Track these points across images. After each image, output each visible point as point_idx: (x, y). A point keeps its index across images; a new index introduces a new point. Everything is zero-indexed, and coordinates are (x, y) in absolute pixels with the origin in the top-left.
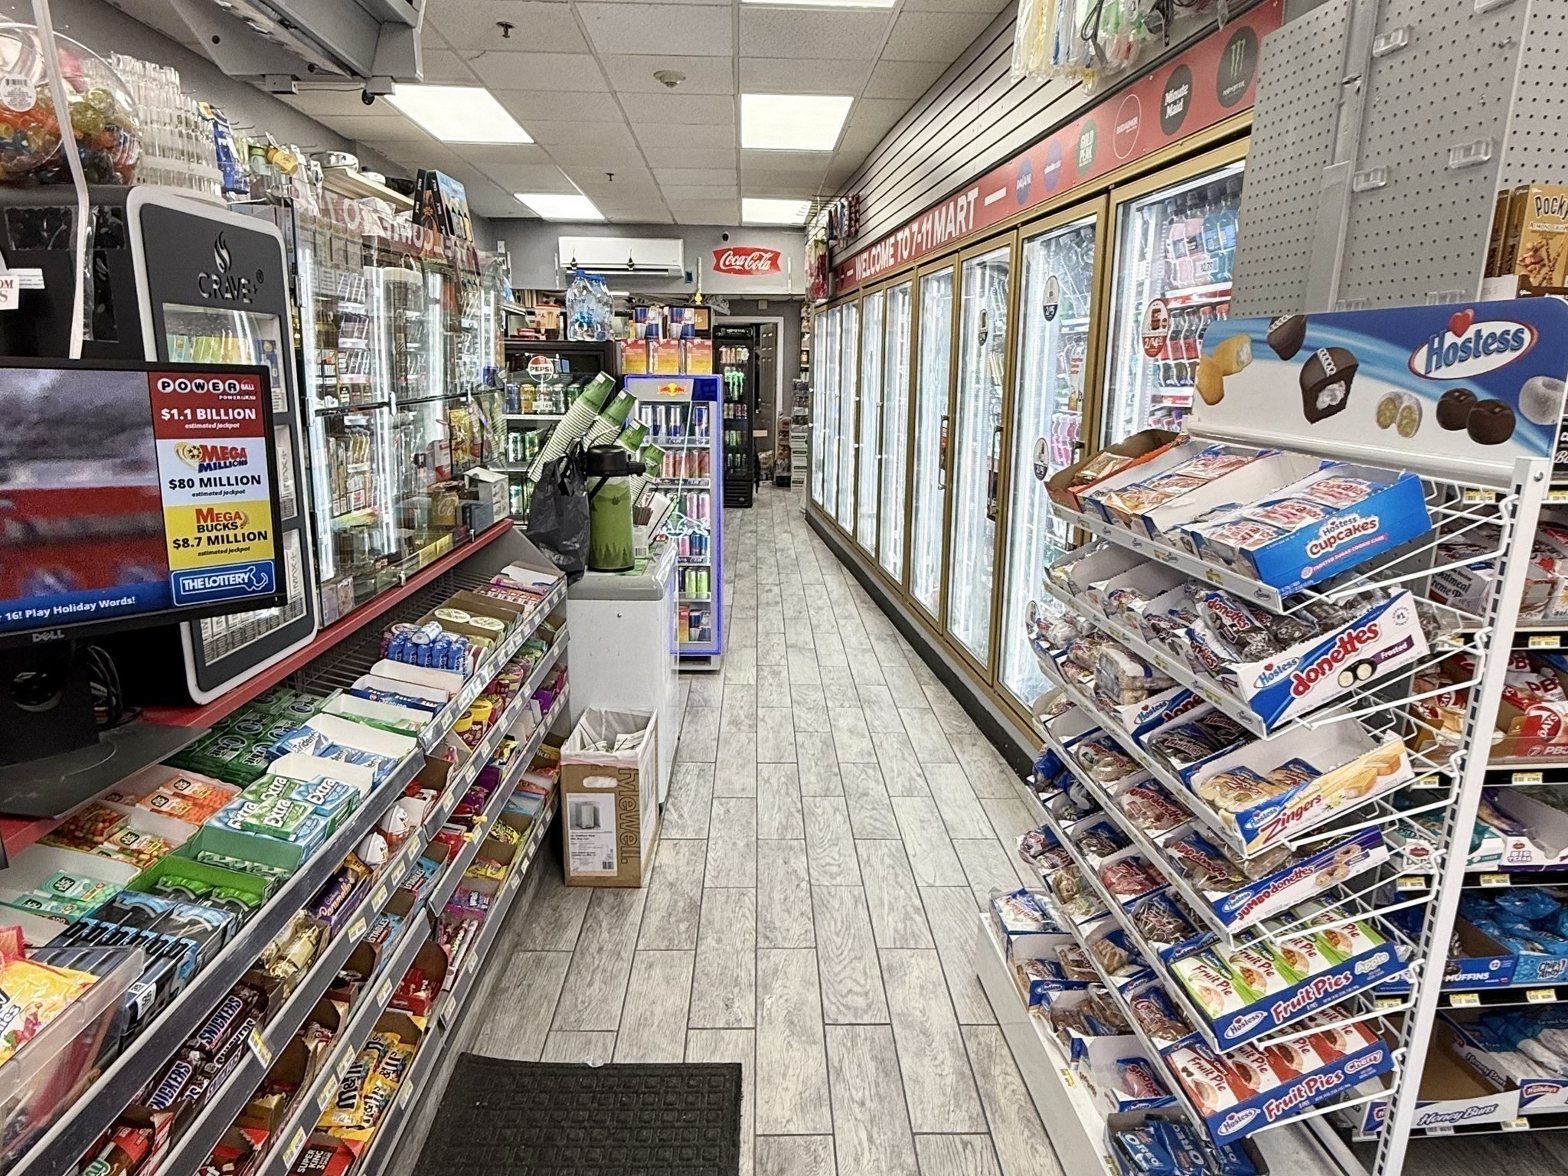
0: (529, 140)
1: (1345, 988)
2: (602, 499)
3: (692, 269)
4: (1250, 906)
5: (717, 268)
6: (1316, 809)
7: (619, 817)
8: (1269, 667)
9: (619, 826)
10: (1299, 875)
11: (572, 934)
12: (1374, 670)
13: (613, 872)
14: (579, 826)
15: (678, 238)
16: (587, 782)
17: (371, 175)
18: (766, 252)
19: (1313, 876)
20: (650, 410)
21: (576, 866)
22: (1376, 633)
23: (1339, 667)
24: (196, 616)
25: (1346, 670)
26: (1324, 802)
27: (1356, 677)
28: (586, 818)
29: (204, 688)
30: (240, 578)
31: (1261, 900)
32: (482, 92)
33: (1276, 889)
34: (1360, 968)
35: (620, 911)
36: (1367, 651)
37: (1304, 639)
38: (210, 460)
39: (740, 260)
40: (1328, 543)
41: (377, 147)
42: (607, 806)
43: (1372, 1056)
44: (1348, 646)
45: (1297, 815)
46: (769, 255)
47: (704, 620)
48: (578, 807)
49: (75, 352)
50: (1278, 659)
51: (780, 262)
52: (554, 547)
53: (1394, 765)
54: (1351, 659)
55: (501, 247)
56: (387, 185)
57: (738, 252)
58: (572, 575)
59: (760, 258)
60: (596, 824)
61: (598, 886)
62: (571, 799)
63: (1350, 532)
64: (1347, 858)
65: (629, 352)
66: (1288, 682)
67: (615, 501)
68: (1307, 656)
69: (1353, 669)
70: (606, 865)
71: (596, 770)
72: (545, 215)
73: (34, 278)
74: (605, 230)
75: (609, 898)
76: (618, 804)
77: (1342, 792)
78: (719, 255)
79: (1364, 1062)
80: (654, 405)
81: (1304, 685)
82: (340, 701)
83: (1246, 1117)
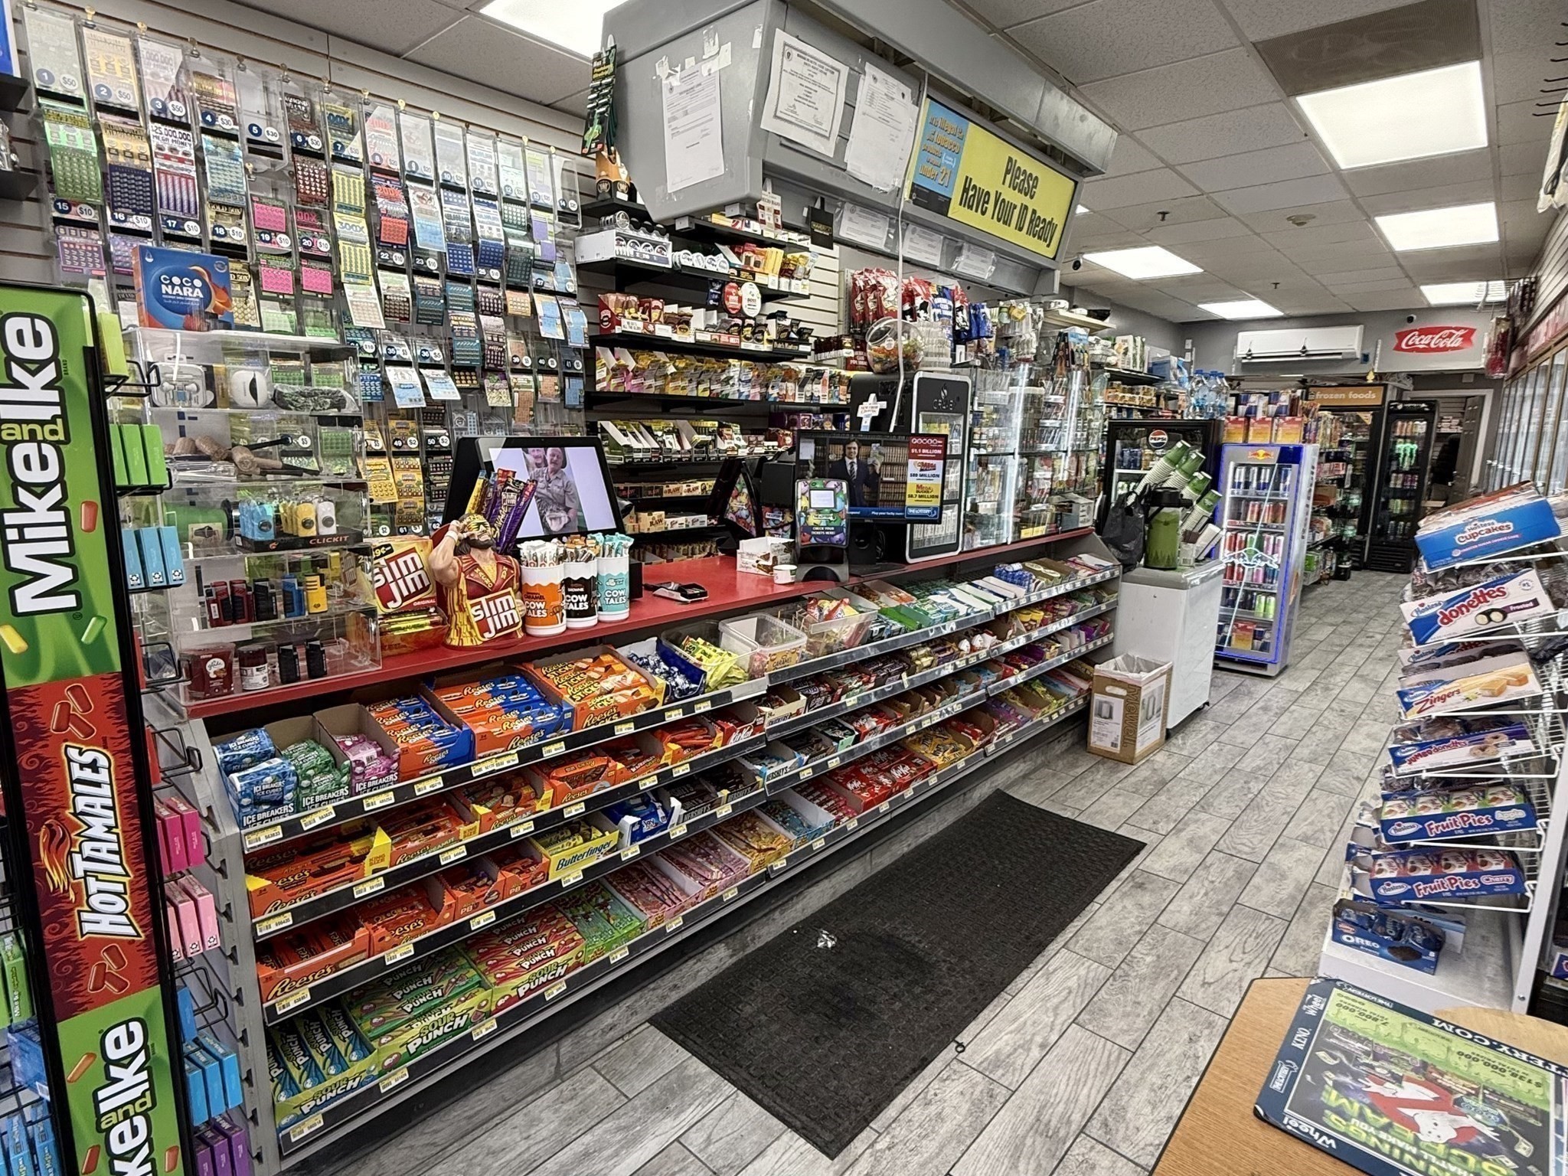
0: (1200, 270)
1: (1486, 826)
2: (1158, 522)
3: (1368, 350)
4: (1417, 757)
5: (1398, 348)
6: (1456, 698)
7: (1125, 715)
8: (1422, 605)
9: (1124, 722)
10: (1455, 745)
11: (1080, 770)
12: (1505, 617)
13: (1117, 750)
14: (1099, 715)
15: (1358, 324)
16: (1108, 689)
17: (1078, 310)
18: (1458, 329)
19: (1468, 748)
20: (1243, 470)
21: (1095, 741)
22: (1504, 593)
23: (1475, 611)
24: (913, 522)
25: (1483, 613)
26: (1464, 695)
27: (1490, 620)
28: (1105, 712)
29: (912, 557)
30: (927, 511)
31: (1425, 755)
32: (1157, 249)
33: (1437, 750)
34: (1499, 816)
35: (1114, 771)
36: (1499, 603)
37: (1446, 590)
38: (925, 467)
39: (1426, 339)
40: (1473, 536)
41: (1090, 288)
42: (1119, 706)
43: (1506, 877)
44: (1482, 598)
45: (1443, 699)
46: (1462, 332)
47: (1267, 635)
48: (1101, 703)
49: (891, 430)
50: (1428, 601)
51: (1473, 338)
52: (1118, 547)
53: (1522, 680)
54: (1485, 607)
55: (1189, 345)
56: (1089, 315)
57: (1424, 332)
58: (1128, 566)
59: (1450, 335)
60: (1110, 717)
61: (1105, 757)
62: (1097, 697)
63: (1489, 531)
64: (1496, 742)
65: (1231, 427)
66: (1435, 616)
67: (1166, 524)
68: (1449, 601)
69: (1487, 613)
70: (1114, 745)
71: (1115, 682)
72: (1228, 317)
73: (884, 405)
74: (1285, 323)
75: (1111, 763)
76: (1125, 707)
77: (1478, 690)
78: (1401, 336)
79: (1497, 880)
80: (1248, 467)
81: (1448, 619)
82: (966, 586)
83: (1399, 889)
